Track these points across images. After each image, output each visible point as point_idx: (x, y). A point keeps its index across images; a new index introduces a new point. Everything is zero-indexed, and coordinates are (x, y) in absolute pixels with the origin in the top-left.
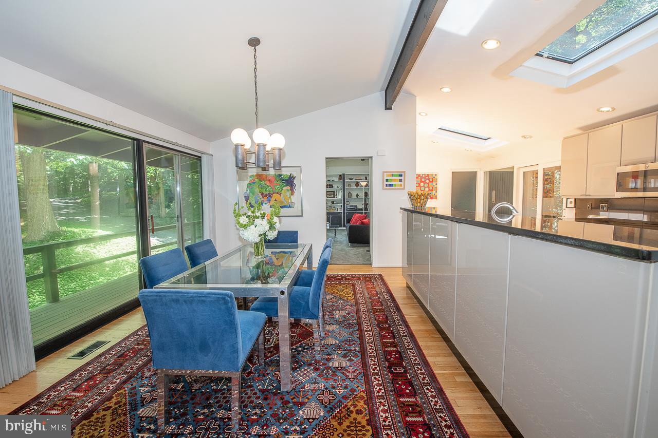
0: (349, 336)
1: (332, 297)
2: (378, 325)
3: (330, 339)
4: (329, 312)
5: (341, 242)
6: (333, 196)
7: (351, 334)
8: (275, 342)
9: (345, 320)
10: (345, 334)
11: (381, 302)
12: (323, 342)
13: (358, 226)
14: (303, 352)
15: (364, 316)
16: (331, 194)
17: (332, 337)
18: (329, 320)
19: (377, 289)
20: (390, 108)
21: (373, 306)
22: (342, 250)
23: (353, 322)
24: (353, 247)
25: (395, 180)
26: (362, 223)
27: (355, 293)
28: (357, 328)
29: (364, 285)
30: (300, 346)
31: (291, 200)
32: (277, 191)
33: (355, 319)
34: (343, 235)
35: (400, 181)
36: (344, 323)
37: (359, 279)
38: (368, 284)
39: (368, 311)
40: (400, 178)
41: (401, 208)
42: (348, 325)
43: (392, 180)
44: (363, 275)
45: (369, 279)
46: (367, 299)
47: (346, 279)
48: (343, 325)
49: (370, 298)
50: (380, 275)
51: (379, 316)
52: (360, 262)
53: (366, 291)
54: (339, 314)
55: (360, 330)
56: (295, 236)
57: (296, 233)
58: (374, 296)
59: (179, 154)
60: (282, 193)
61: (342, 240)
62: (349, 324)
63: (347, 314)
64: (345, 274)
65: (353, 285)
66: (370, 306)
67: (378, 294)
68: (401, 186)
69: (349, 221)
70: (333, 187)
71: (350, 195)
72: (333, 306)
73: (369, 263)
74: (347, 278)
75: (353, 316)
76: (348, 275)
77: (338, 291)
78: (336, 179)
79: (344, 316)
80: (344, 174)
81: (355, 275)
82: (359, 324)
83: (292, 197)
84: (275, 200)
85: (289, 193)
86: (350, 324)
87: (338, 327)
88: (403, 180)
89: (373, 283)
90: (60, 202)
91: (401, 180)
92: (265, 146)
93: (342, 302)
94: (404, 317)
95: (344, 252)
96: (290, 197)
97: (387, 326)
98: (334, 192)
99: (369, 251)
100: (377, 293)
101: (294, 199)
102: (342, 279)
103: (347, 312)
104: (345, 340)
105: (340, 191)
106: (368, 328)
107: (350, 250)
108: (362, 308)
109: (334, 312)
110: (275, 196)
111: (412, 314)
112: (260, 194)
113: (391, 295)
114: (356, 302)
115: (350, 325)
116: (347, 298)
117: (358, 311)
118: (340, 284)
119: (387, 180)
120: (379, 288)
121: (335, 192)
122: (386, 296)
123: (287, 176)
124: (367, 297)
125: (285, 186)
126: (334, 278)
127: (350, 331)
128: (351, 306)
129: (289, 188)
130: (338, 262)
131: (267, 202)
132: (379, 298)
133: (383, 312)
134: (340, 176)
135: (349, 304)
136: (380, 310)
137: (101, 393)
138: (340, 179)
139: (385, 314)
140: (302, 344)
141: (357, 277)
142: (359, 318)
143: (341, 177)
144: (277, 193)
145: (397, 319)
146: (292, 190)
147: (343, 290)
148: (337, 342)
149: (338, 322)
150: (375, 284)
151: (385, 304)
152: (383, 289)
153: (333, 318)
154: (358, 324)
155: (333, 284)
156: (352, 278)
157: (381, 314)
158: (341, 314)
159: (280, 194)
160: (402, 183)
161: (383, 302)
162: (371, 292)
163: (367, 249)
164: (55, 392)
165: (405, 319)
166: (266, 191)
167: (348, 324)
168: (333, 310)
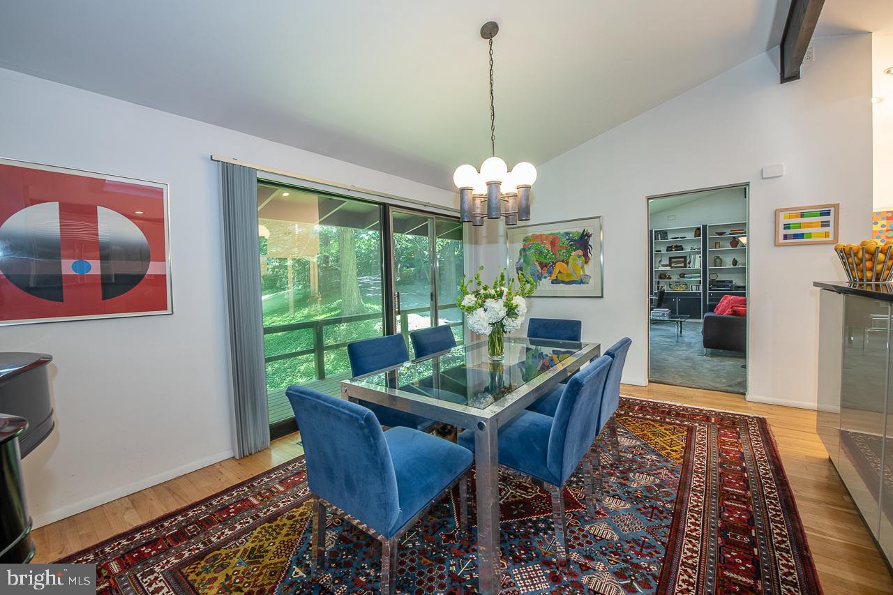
0: (645, 534)
1: (638, 443)
2: (722, 531)
3: (604, 526)
4: (621, 472)
5: (689, 345)
6: (682, 265)
7: (652, 530)
8: (507, 498)
9: (648, 498)
10: (638, 528)
11: (746, 481)
12: (587, 528)
13: (725, 319)
14: (545, 533)
15: (692, 500)
16: (680, 262)
17: (609, 524)
18: (615, 487)
19: (745, 449)
20: (796, 76)
21: (723, 484)
22: (687, 359)
23: (664, 507)
24: (713, 355)
25: (809, 225)
26: (735, 313)
27: (688, 447)
28: (669, 522)
29: (714, 435)
30: (544, 521)
31: (584, 271)
32: (561, 258)
33: (672, 501)
34: (693, 333)
35: (822, 226)
36: (643, 502)
37: (708, 419)
38: (725, 435)
39: (706, 493)
40: (825, 219)
41: (816, 284)
42: (650, 510)
43: (799, 226)
44: (717, 414)
45: (731, 424)
46: (713, 465)
47: (678, 415)
48: (640, 506)
49: (721, 465)
50: (762, 422)
51: (731, 510)
52: (718, 385)
53: (715, 448)
54: (639, 481)
55: (676, 529)
56: (575, 329)
57: (579, 323)
58: (732, 463)
59: (434, 216)
60: (571, 261)
61: (693, 341)
62: (654, 508)
63: (656, 485)
64: (678, 404)
65: (691, 430)
66: (715, 482)
67: (744, 461)
68: (827, 235)
69: (712, 308)
70: (682, 249)
71: (718, 261)
72: (633, 461)
73: (741, 391)
74: (680, 414)
75: (668, 494)
76: (686, 409)
77: (654, 434)
78: (690, 236)
79: (649, 489)
80: (705, 227)
81: (701, 410)
82: (677, 516)
83: (585, 266)
84: (560, 272)
85: (581, 261)
86: (657, 508)
87: (628, 506)
88: (832, 224)
89: (738, 433)
90: (370, 279)
91: (825, 224)
92: (498, 184)
93: (654, 458)
94: (802, 531)
95: (690, 364)
96: (582, 267)
97: (746, 540)
98: (685, 258)
99: (744, 367)
100: (742, 458)
101: (588, 269)
102: (669, 413)
103: (658, 481)
104: (633, 539)
105: (698, 256)
106: (696, 530)
107: (704, 360)
108: (695, 481)
109: (631, 475)
110: (559, 266)
111: (830, 533)
112: (537, 263)
113: (778, 470)
114: (686, 466)
115: (656, 511)
116: (668, 454)
117: (683, 485)
118: (662, 423)
119: (787, 227)
120: (751, 447)
121: (688, 257)
122: (765, 469)
123: (578, 233)
124: (715, 460)
125: (575, 250)
126: (653, 409)
127: (650, 524)
128: (672, 471)
129: (580, 252)
130: (671, 381)
131: (546, 275)
132: (744, 469)
133: (744, 503)
134: (699, 229)
135: (669, 466)
136: (739, 498)
137: (297, 495)
138: (697, 234)
139: (747, 510)
140: (549, 517)
141: (705, 415)
142: (680, 501)
143: (701, 232)
144: (563, 261)
145: (779, 532)
146: (586, 256)
147: (663, 436)
148: (616, 537)
149: (632, 497)
150: (743, 436)
151: (754, 488)
152: (760, 451)
153: (625, 485)
154: (673, 515)
155: (648, 419)
156: (692, 415)
157: (739, 509)
158: (643, 483)
159: (567, 263)
160: (830, 229)
161: (752, 483)
162: (727, 452)
163: (740, 362)
164: (267, 478)
165: (805, 540)
166: (546, 258)
167: (651, 506)
168: (630, 470)
